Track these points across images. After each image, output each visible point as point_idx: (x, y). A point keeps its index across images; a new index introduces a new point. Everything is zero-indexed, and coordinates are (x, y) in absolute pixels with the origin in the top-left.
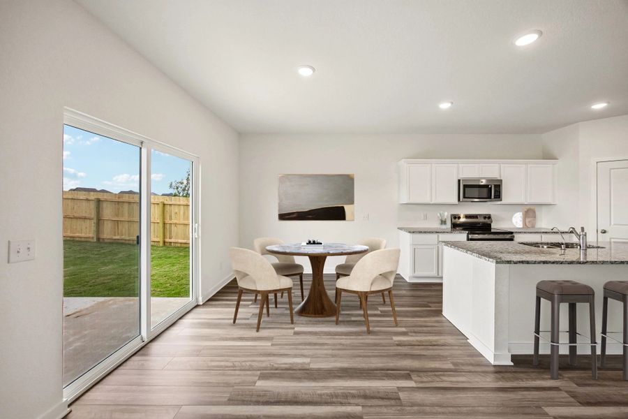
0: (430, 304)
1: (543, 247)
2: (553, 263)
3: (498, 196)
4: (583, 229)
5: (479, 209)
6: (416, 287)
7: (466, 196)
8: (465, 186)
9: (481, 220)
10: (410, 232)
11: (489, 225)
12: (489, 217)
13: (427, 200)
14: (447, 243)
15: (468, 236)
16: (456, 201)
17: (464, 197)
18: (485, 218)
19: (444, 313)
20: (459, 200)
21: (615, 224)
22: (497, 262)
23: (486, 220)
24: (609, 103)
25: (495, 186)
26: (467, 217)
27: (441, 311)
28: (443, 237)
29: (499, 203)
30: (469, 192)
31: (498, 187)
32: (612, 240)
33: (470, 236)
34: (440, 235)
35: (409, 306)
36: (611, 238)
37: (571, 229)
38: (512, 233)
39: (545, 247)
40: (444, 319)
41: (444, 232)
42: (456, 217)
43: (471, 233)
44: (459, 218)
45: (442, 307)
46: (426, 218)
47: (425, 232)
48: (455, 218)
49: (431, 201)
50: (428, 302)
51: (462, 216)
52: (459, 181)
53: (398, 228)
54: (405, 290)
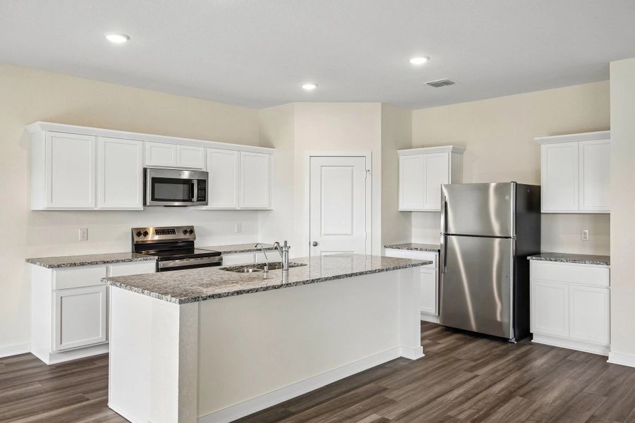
0: (86, 396)
1: (248, 271)
2: (248, 292)
3: (203, 198)
4: (286, 242)
5: (176, 217)
6: (62, 370)
7: (156, 197)
8: (155, 180)
9: (181, 236)
10: (51, 266)
11: (191, 244)
12: (190, 231)
13: (88, 204)
14: (116, 281)
15: (157, 264)
16: (139, 205)
17: (153, 199)
18: (185, 232)
19: (110, 405)
20: (145, 204)
21: (325, 235)
22: (181, 302)
23: (187, 236)
24: (317, 85)
25: (199, 181)
26: (158, 231)
27: (107, 401)
28: (116, 270)
29: (204, 208)
30: (162, 190)
31: (203, 184)
32: (323, 254)
33: (162, 264)
34: (111, 267)
35: (44, 410)
36: (321, 252)
37: (276, 245)
38: (219, 254)
39: (251, 270)
40: (110, 413)
41: (118, 261)
42: (142, 232)
43: (162, 260)
44: (146, 234)
45: (107, 394)
46: (86, 237)
47: (82, 264)
48: (139, 234)
49: (96, 205)
50: (84, 393)
51: (151, 231)
52: (145, 170)
53: (28, 261)
54: (40, 381)
